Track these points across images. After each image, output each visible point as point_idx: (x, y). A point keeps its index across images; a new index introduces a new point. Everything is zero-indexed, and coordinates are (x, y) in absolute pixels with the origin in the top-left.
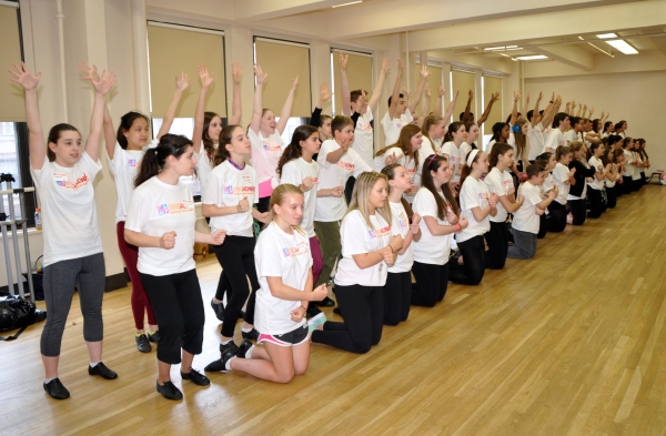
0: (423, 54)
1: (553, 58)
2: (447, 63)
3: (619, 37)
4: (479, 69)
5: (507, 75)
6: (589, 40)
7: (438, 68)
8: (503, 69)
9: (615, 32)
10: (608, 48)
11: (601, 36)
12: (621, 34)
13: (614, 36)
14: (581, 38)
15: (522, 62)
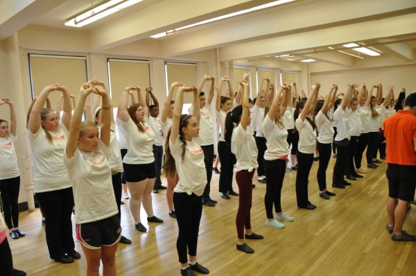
0: (230, 62)
1: (319, 60)
2: (253, 66)
3: (361, 46)
4: (278, 69)
5: (300, 71)
6: (339, 49)
7: (247, 69)
8: (296, 68)
9: (356, 42)
10: (357, 53)
11: (346, 46)
13: (357, 45)
14: (330, 48)
15: (307, 63)
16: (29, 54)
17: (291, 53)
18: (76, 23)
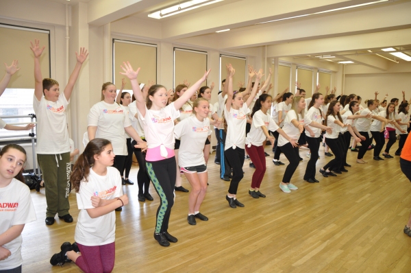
0: (276, 59)
1: (357, 63)
2: (294, 64)
3: (397, 51)
4: (316, 68)
5: (335, 72)
6: (377, 53)
7: (288, 66)
8: (332, 68)
9: (394, 47)
10: (393, 57)
11: (385, 50)
12: (398, 49)
13: (394, 50)
14: (370, 51)
15: (343, 65)
16: (113, 39)
17: (332, 54)
18: (161, 15)
